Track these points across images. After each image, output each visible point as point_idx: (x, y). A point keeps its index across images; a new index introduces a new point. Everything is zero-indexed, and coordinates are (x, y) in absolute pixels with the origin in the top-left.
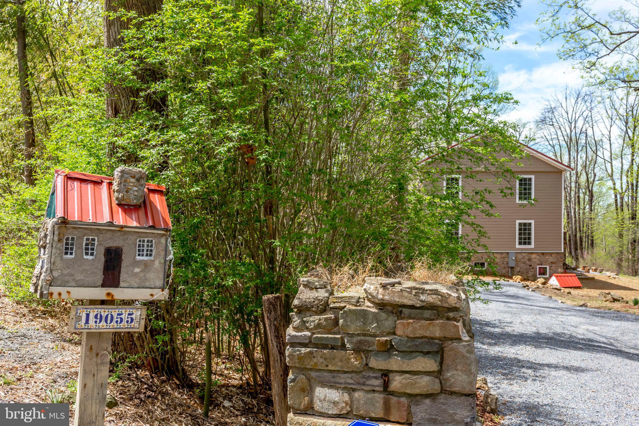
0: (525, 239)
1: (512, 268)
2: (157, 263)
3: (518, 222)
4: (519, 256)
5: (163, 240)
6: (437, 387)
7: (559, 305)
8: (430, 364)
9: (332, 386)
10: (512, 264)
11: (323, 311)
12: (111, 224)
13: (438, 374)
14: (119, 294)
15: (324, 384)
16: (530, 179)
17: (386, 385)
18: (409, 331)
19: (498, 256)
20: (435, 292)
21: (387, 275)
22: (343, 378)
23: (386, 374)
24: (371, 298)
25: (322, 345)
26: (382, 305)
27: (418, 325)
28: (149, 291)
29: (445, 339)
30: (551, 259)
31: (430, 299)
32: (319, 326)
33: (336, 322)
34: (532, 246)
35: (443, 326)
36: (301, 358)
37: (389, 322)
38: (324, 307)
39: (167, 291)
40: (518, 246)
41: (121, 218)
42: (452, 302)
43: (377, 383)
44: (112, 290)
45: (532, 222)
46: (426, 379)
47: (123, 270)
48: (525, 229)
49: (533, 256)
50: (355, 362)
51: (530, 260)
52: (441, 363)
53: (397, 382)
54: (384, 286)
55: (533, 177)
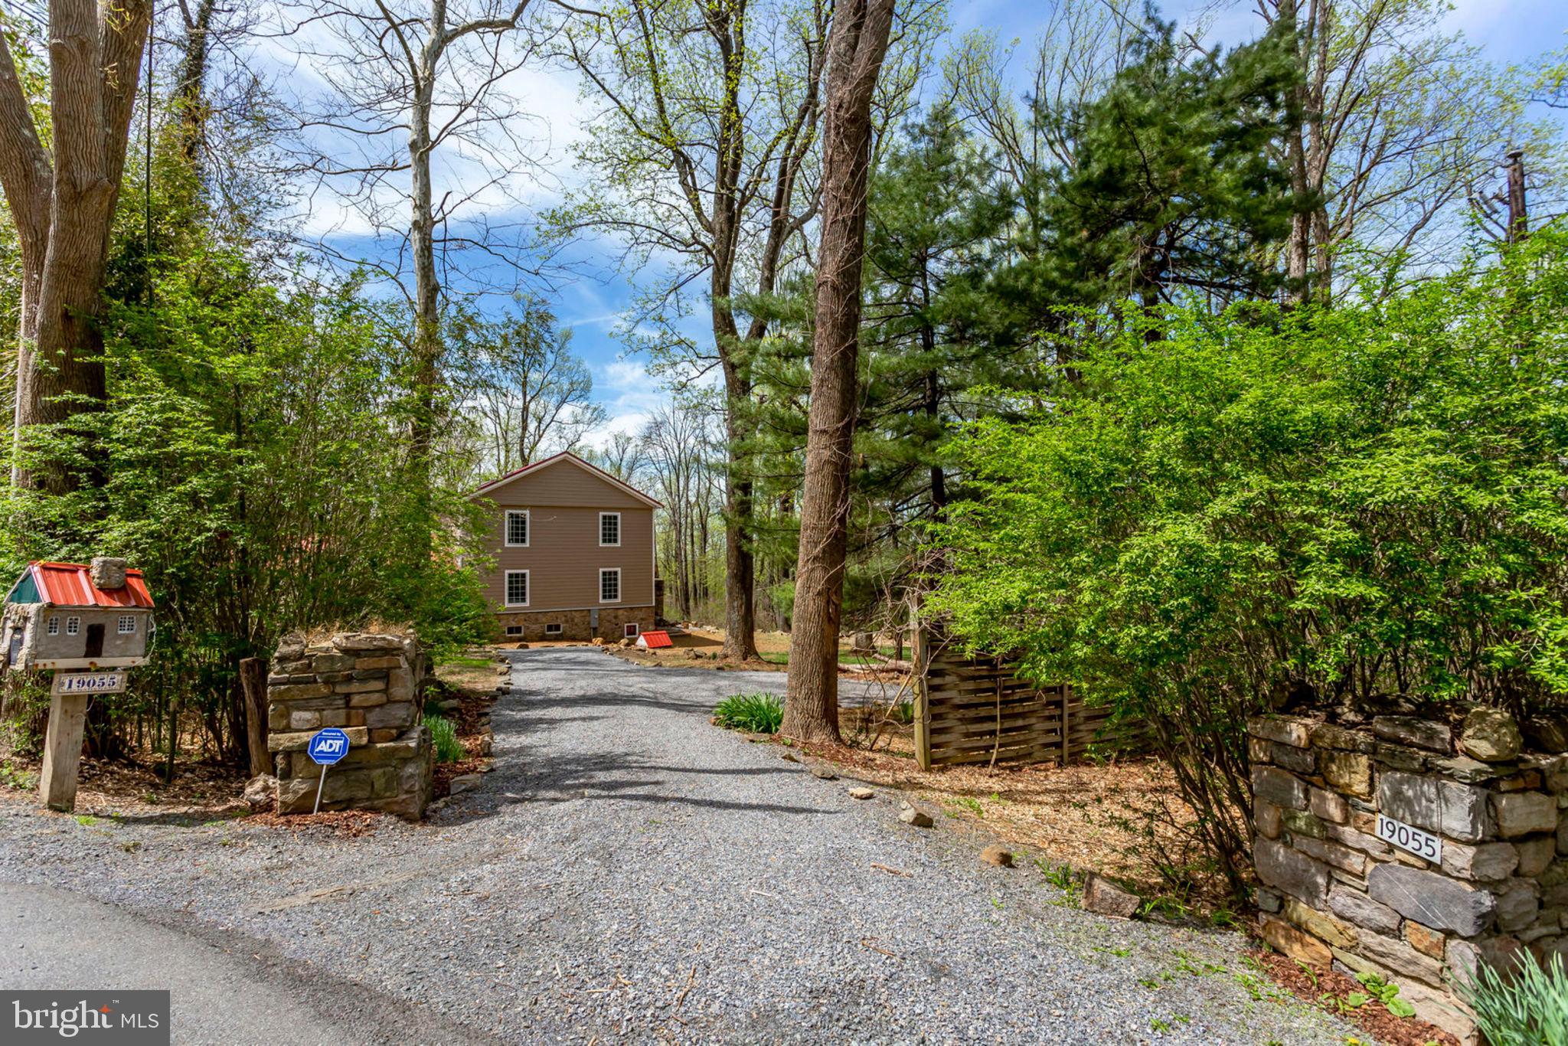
0: (610, 590)
1: (595, 629)
2: (138, 636)
3: (601, 570)
4: (604, 613)
5: (145, 617)
6: (384, 699)
7: (634, 667)
8: (379, 685)
9: (306, 709)
10: (594, 624)
11: (300, 659)
12: (96, 605)
13: (385, 691)
14: (100, 662)
15: (299, 709)
16: (615, 518)
17: (348, 703)
18: (365, 666)
19: (577, 615)
20: (384, 639)
21: (350, 630)
22: (314, 703)
23: (347, 697)
24: (337, 647)
25: (297, 682)
26: (346, 651)
27: (371, 660)
28: (131, 659)
29: (389, 669)
30: (641, 615)
31: (380, 644)
32: (296, 669)
33: (310, 665)
34: (619, 600)
35: (389, 661)
36: (280, 693)
37: (350, 661)
38: (301, 656)
39: (148, 659)
40: (601, 601)
41: (105, 601)
42: (396, 645)
43: (341, 702)
44: (95, 660)
45: (619, 570)
46: (377, 695)
47: (105, 643)
48: (610, 580)
49: (620, 612)
50: (324, 690)
51: (616, 617)
52: (387, 684)
53: (356, 700)
54: (347, 638)
55: (619, 514)
